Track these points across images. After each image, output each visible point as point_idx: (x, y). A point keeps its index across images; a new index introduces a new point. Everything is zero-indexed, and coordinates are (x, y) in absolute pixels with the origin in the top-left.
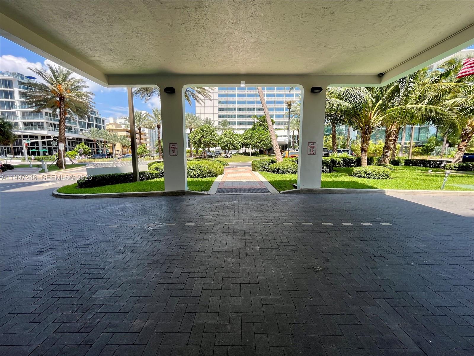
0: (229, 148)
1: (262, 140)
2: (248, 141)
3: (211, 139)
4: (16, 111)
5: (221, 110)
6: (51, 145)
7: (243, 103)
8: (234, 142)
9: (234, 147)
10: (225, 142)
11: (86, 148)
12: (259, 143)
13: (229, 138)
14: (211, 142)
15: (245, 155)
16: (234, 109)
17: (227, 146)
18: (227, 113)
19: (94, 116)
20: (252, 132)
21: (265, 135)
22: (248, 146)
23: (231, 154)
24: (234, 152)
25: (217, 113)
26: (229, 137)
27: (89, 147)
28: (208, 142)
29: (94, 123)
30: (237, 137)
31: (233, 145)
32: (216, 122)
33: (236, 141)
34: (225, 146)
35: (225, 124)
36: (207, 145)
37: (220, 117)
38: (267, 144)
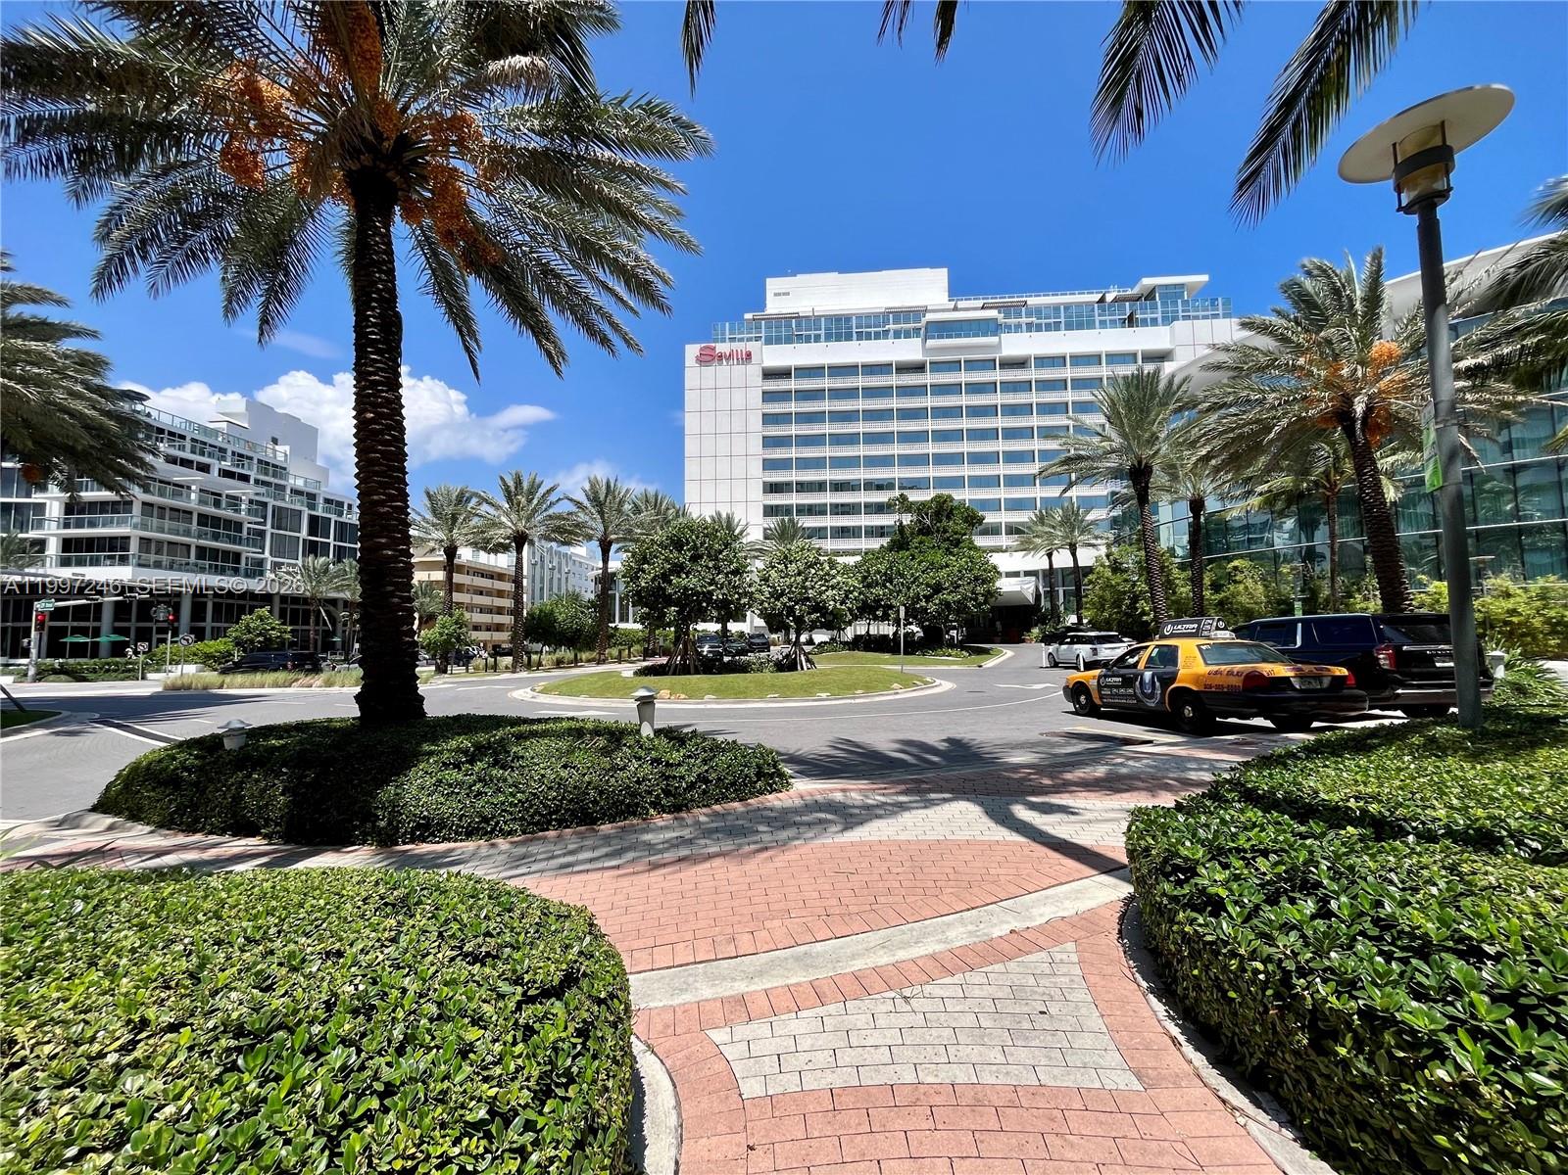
0: (799, 621)
1: (937, 589)
2: (878, 591)
3: (713, 582)
4: (48, 502)
5: (773, 488)
6: (150, 619)
7: (851, 462)
8: (821, 593)
9: (823, 616)
10: (782, 594)
11: (273, 629)
12: (928, 598)
13: (799, 579)
14: (711, 593)
15: (867, 649)
16: (820, 487)
17: (791, 610)
18: (794, 499)
19: (334, 517)
20: (890, 556)
21: (947, 566)
22: (879, 613)
23: (810, 642)
24: (820, 637)
25: (760, 499)
26: (799, 574)
27: (284, 624)
28: (697, 593)
29: (331, 540)
30: (834, 572)
31: (820, 607)
32: (754, 527)
33: (833, 588)
34: (781, 614)
35: (785, 534)
36: (694, 607)
37: (770, 511)
38: (959, 601)
